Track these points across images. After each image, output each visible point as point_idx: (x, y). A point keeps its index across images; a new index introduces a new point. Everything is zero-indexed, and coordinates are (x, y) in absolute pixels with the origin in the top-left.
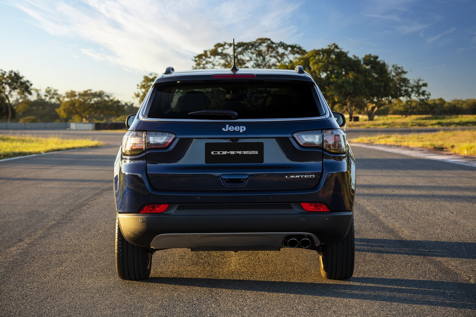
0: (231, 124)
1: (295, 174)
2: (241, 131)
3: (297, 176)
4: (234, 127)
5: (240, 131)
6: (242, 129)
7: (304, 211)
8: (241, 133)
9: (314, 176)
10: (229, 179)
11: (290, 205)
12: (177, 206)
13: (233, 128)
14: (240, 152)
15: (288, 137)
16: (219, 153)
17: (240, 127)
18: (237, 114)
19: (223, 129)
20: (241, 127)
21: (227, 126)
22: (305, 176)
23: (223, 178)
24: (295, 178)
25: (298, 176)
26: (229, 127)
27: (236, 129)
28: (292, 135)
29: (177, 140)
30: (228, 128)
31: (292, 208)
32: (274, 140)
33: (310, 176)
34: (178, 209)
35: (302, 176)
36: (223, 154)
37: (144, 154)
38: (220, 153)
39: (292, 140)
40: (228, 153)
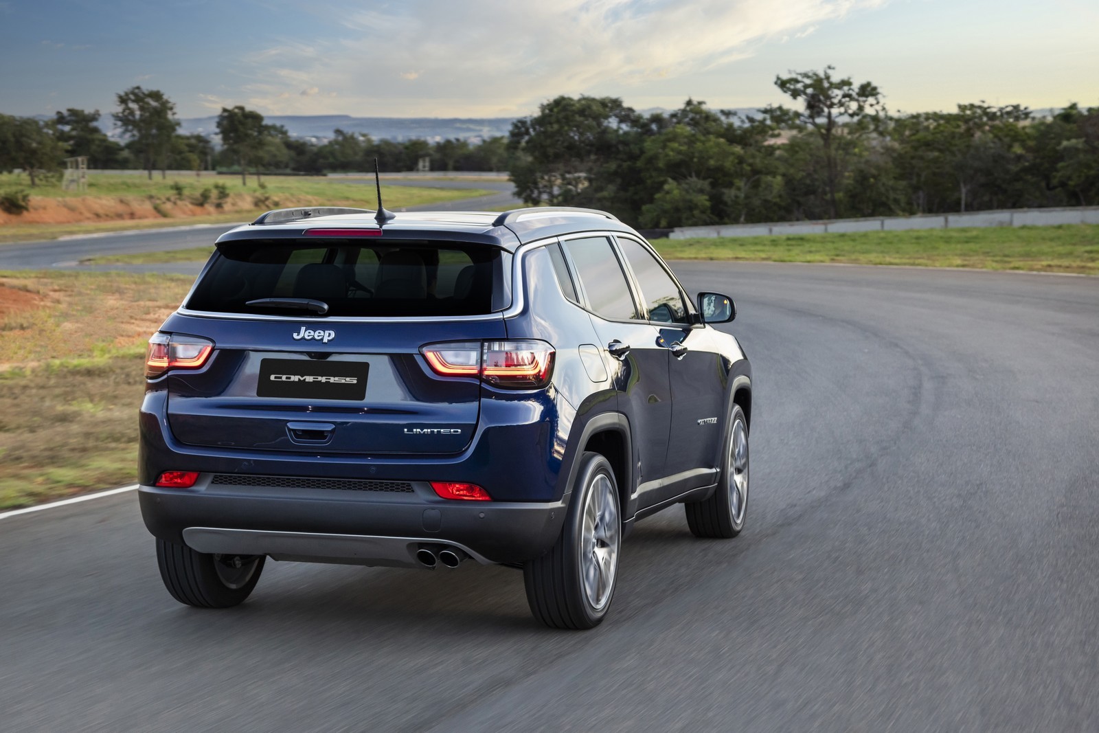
0: (310, 326)
1: (422, 426)
2: (325, 340)
3: (425, 430)
4: (315, 332)
5: (322, 339)
6: (328, 336)
7: (438, 498)
8: (325, 343)
9: (459, 430)
10: (303, 431)
11: (410, 486)
12: (211, 476)
13: (312, 333)
14: (324, 378)
15: (412, 355)
16: (284, 378)
17: (324, 332)
18: (326, 307)
19: (295, 335)
20: (327, 332)
21: (303, 329)
22: (442, 430)
23: (291, 427)
24: (422, 432)
25: (428, 429)
26: (305, 331)
27: (317, 335)
28: (420, 350)
29: (216, 353)
30: (304, 333)
31: (413, 491)
32: (386, 358)
33: (452, 430)
34: (212, 482)
35: (436, 430)
36: (292, 380)
37: (165, 376)
38: (287, 378)
39: (419, 359)
40: (302, 379)
